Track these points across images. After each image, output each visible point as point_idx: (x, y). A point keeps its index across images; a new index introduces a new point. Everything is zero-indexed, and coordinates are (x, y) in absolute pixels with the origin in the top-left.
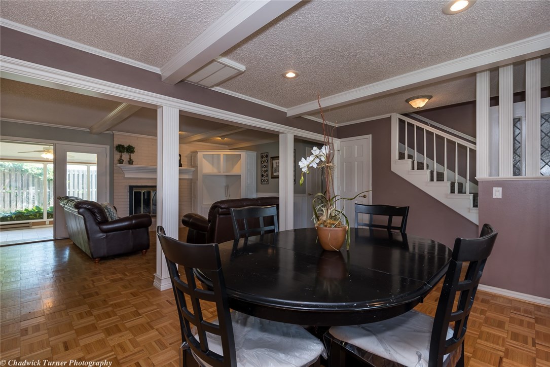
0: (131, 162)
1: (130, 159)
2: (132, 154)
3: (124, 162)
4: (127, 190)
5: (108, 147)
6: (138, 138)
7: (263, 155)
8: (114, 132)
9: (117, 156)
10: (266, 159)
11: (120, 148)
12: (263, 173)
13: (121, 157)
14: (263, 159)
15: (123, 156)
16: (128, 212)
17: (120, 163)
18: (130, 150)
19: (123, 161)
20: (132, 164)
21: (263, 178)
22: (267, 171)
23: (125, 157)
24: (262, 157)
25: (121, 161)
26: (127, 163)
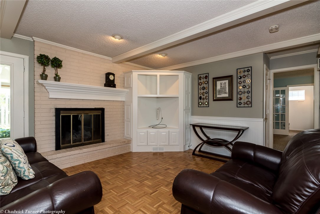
0: (57, 78)
1: (57, 75)
2: (58, 69)
3: (48, 78)
4: (53, 113)
5: (27, 58)
6: (66, 50)
7: (202, 76)
8: (35, 39)
9: (39, 69)
10: (205, 80)
11: (43, 60)
12: (202, 96)
13: (44, 71)
14: (202, 81)
15: (47, 70)
16: (54, 145)
17: (42, 79)
18: (57, 63)
19: (47, 76)
20: (59, 81)
21: (202, 101)
22: (207, 93)
23: (50, 71)
24: (200, 78)
25: (44, 77)
26: (53, 79)
